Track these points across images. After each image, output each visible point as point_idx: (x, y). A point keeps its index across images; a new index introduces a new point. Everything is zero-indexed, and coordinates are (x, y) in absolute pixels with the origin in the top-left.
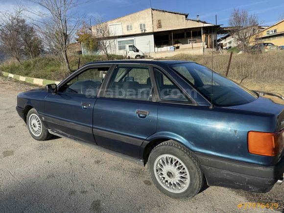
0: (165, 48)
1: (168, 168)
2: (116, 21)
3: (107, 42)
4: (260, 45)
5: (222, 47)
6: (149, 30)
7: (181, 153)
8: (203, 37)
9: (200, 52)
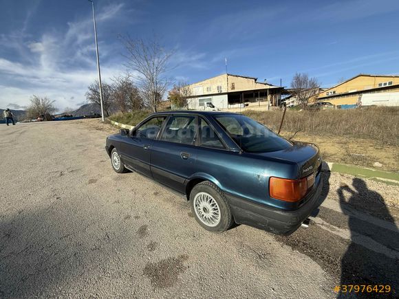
0: (237, 105)
1: (204, 204)
2: (198, 84)
3: (189, 100)
4: (319, 104)
5: (285, 105)
6: (224, 91)
7: (214, 192)
8: (269, 97)
9: (265, 109)
